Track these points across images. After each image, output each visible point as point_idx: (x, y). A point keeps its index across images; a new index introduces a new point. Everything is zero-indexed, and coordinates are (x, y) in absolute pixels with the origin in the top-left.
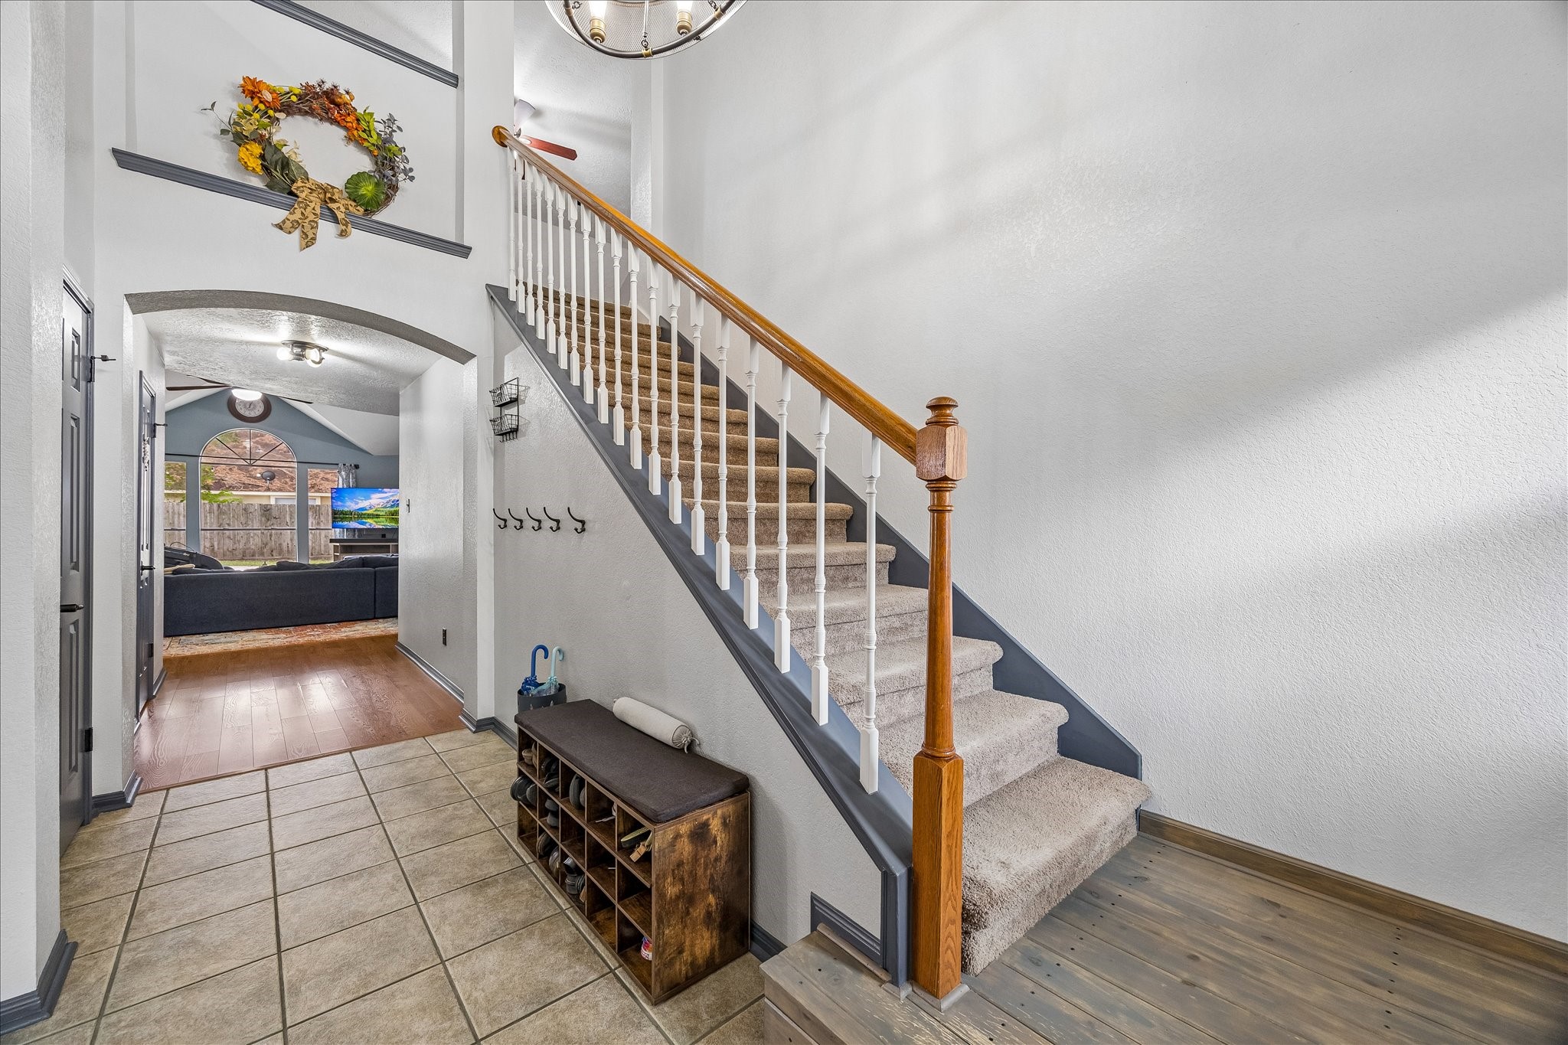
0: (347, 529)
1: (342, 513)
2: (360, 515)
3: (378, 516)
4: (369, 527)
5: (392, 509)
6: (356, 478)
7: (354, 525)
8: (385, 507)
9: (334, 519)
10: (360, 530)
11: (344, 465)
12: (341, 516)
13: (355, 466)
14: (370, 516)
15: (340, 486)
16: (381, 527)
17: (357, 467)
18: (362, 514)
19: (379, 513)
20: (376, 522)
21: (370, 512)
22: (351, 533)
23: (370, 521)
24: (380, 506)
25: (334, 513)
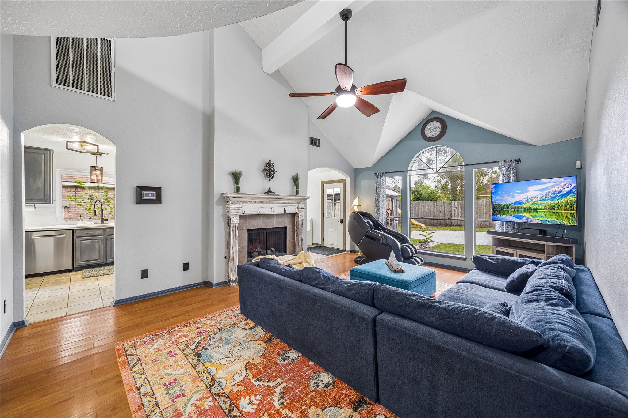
0: (507, 222)
1: (501, 207)
2: (517, 209)
3: (535, 210)
4: (526, 221)
5: (553, 202)
6: (516, 173)
7: (511, 218)
8: (544, 200)
9: (494, 213)
10: (519, 224)
11: (505, 161)
12: (499, 210)
13: (516, 160)
14: (526, 210)
15: (500, 181)
16: (539, 222)
17: (518, 161)
18: (519, 208)
19: (536, 207)
20: (533, 217)
21: (527, 205)
22: (510, 228)
23: (527, 215)
24: (538, 199)
25: (494, 206)
